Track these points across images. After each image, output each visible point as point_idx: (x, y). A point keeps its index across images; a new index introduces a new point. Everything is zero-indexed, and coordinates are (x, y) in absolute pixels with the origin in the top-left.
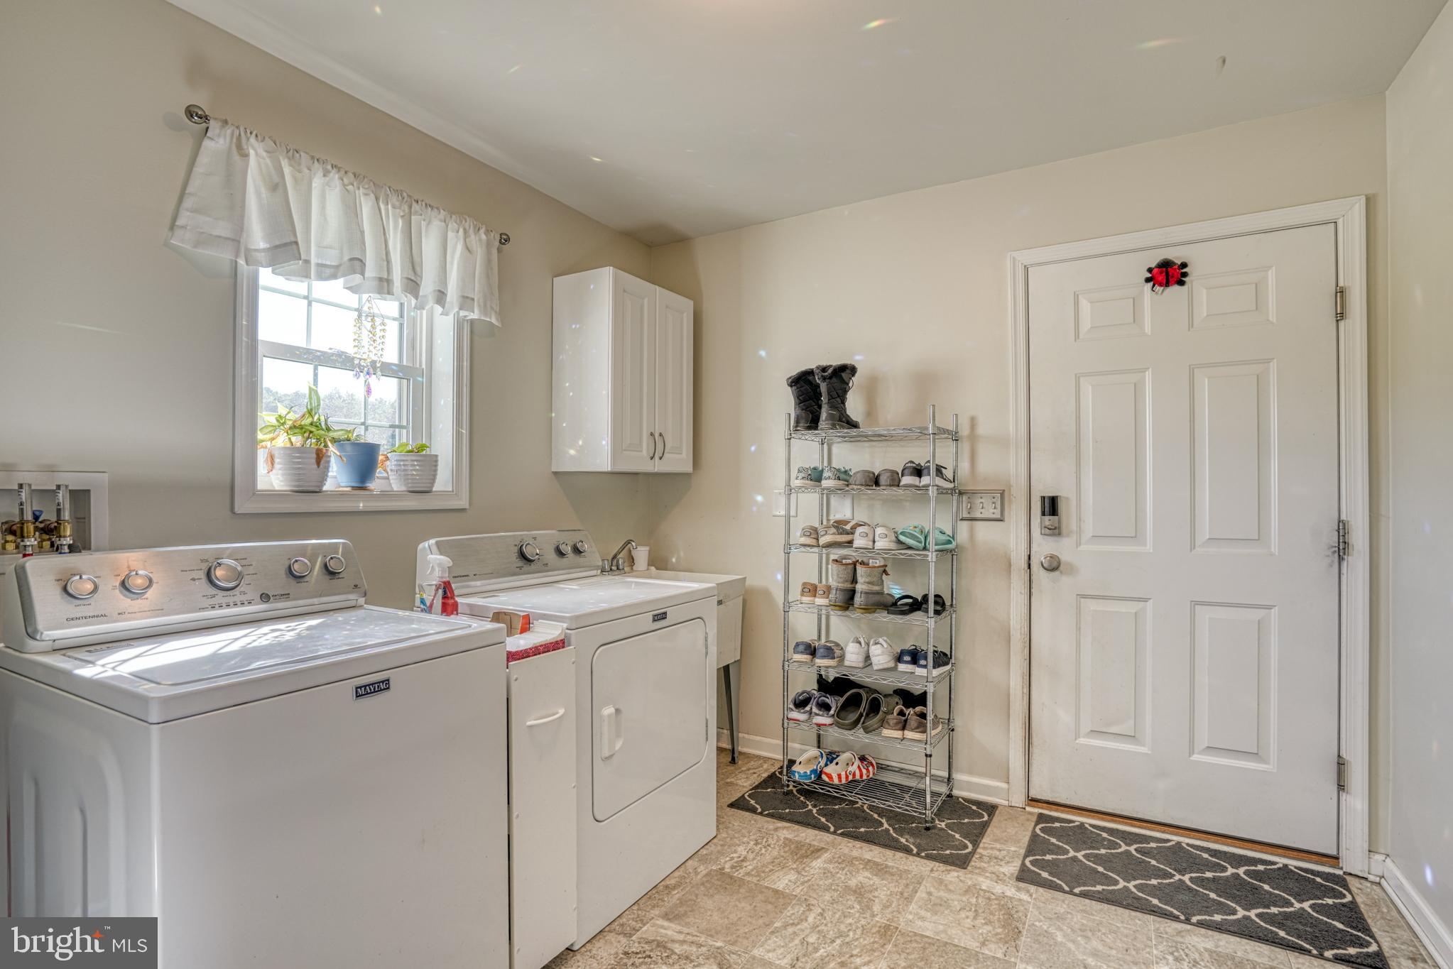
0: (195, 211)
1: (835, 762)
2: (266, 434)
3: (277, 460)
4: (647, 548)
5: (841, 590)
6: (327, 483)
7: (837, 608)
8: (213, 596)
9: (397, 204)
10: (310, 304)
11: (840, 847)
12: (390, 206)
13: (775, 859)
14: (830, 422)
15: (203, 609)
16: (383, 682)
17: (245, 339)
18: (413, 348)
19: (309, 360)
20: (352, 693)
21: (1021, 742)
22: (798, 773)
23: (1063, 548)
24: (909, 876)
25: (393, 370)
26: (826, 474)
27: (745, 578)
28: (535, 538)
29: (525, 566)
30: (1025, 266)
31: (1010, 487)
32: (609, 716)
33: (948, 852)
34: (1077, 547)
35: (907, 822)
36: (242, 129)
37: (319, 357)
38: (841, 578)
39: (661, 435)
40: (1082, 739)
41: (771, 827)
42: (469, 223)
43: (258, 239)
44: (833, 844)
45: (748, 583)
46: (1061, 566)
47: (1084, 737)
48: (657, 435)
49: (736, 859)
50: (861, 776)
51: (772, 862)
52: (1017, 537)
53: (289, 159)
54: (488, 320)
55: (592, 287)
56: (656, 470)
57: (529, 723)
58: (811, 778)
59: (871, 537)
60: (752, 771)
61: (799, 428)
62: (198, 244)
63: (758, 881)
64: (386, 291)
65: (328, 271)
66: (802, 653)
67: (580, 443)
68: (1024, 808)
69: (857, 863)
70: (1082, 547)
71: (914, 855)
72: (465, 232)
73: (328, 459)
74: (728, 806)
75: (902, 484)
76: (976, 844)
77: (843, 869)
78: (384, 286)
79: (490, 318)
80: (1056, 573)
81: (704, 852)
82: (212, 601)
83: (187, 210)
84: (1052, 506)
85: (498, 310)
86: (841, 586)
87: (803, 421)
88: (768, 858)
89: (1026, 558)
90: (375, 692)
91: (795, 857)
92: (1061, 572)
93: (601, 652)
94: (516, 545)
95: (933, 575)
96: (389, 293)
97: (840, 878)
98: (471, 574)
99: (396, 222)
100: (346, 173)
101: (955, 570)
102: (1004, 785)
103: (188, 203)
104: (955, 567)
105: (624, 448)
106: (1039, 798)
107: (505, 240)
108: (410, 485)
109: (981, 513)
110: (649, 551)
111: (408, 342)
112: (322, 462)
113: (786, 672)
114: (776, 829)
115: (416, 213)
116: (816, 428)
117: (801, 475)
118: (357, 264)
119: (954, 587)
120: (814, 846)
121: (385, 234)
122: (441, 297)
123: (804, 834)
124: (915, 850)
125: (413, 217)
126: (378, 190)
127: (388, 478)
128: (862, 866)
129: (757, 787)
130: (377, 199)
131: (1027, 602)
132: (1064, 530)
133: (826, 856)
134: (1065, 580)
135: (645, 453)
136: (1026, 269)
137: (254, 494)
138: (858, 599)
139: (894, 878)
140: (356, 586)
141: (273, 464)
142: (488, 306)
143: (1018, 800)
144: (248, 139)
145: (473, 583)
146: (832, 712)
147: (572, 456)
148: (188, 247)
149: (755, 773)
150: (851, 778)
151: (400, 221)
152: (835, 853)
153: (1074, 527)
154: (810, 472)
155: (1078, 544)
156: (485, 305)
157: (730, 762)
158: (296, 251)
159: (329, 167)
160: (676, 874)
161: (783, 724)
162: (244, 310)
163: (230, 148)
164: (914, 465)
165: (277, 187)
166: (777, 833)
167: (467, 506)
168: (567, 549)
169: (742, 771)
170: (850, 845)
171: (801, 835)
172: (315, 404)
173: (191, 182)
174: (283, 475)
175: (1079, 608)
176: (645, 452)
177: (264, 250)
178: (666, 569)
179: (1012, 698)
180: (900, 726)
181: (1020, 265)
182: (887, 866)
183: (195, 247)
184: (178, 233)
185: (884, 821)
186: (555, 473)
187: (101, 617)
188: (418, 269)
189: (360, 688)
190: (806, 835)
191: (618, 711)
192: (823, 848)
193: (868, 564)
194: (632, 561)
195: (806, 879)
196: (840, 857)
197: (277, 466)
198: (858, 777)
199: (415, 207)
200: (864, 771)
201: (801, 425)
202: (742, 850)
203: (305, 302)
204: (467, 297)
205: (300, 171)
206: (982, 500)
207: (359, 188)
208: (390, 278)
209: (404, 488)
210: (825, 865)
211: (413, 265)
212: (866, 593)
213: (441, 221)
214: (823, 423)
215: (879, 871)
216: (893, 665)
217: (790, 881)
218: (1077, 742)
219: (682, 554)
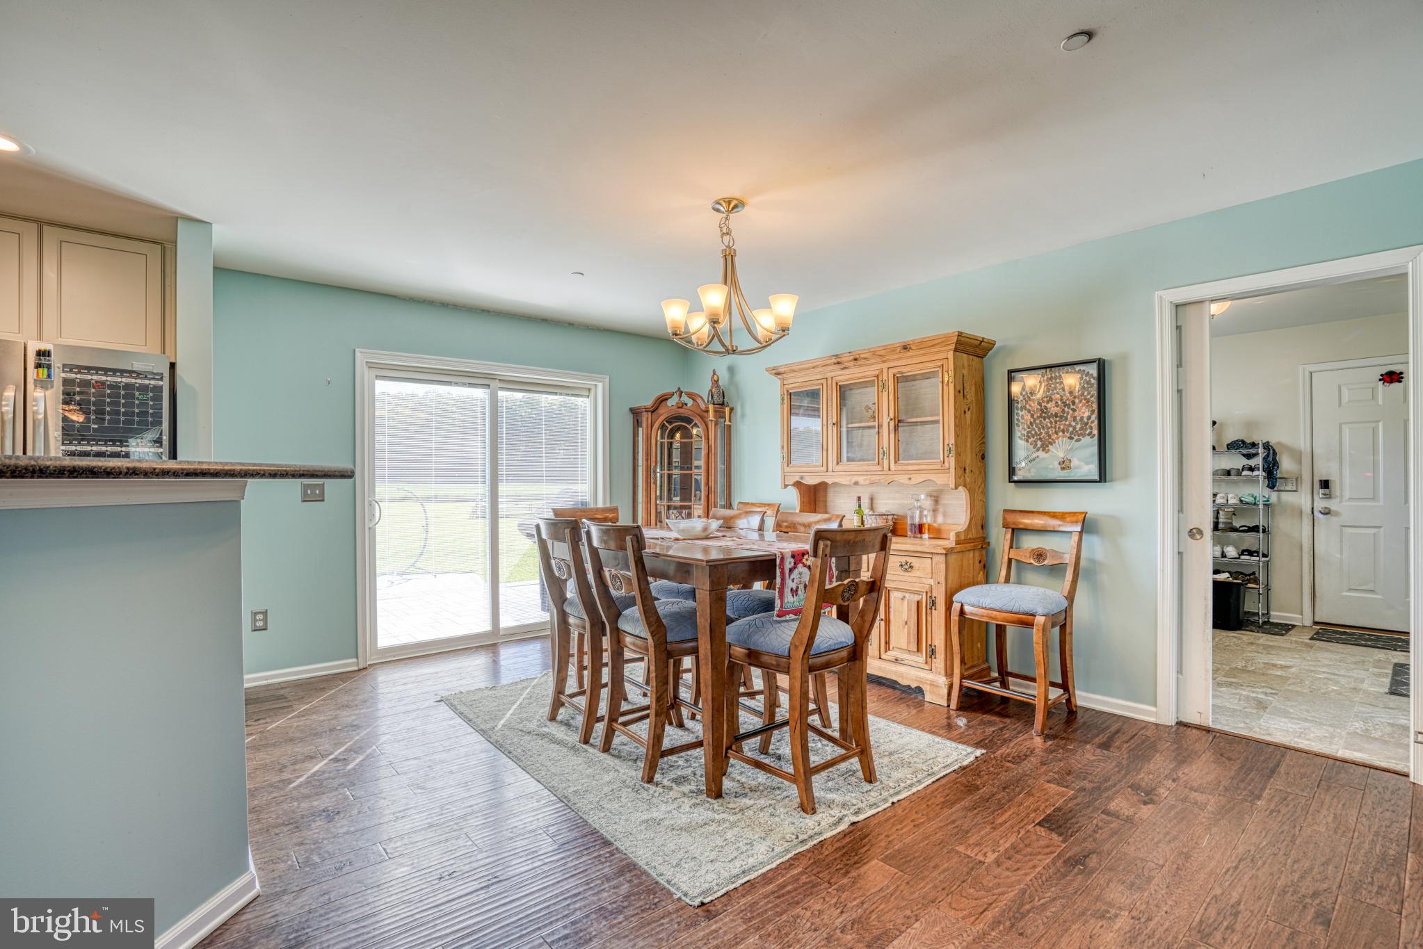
23: (1333, 505)
31: (1301, 475)
40: (1344, 593)
46: (1331, 512)
52: (1305, 499)
59: (1226, 498)
68: (1311, 626)
70: (1346, 503)
75: (1242, 474)
80: (1328, 516)
84: (1325, 484)
89: (1311, 508)
92: (1331, 515)
95: (1261, 516)
101: (1269, 515)
102: (1300, 616)
106: (1320, 621)
131: (1311, 528)
132: (1333, 495)
134: (1333, 519)
136: (1311, 373)
138: (1221, 526)
143: (1308, 622)
153: (1339, 494)
155: (1341, 501)
164: (1250, 466)
175: (1341, 532)
181: (1307, 371)
206: (1286, 482)
212: (1225, 524)
218: (1341, 594)
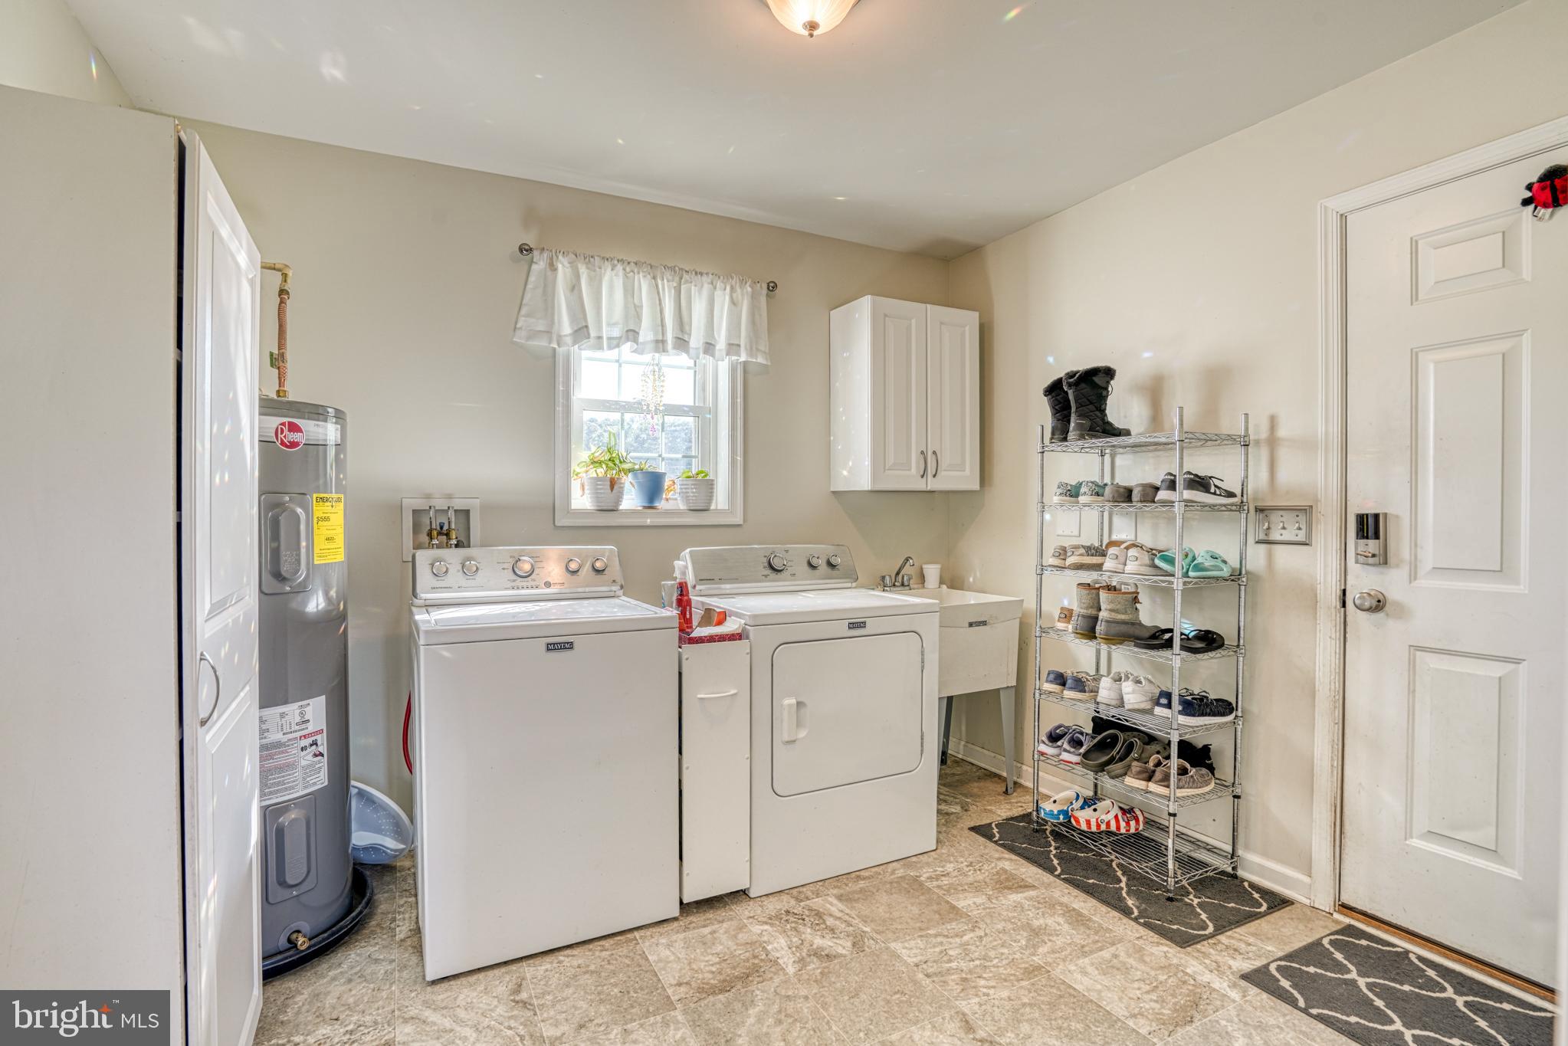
0: (528, 316)
1: (1093, 807)
2: (581, 468)
3: (586, 487)
4: (938, 566)
5: (1083, 616)
6: (623, 503)
7: (1079, 636)
8: (514, 581)
9: (670, 278)
10: (620, 366)
11: (1053, 890)
12: (665, 281)
13: (976, 882)
14: (1078, 432)
15: (506, 589)
16: (568, 643)
17: (561, 400)
18: (704, 390)
19: (617, 409)
20: (544, 647)
21: (1328, 828)
22: (1044, 809)
23: (1392, 583)
24: (1107, 935)
25: (685, 411)
26: (1083, 490)
27: (1023, 601)
28: (787, 551)
29: (771, 575)
30: (1342, 215)
31: (1317, 501)
32: (790, 706)
33: (1175, 927)
34: (1410, 582)
35: (1150, 888)
36: (554, 251)
37: (624, 406)
38: (1084, 603)
39: (934, 453)
40: (1414, 840)
41: (997, 855)
42: (735, 281)
43: (566, 328)
44: (1048, 886)
45: (1025, 605)
46: (1387, 605)
47: (1417, 838)
48: (930, 453)
49: (938, 873)
50: (1118, 828)
51: (971, 884)
52: (1326, 566)
53: (587, 264)
54: (754, 360)
55: (857, 316)
56: (929, 488)
57: (699, 696)
58: (1059, 819)
59: (1122, 559)
60: (1019, 804)
61: (1053, 441)
62: (529, 338)
63: (944, 894)
64: (661, 350)
65: (615, 342)
66: (1051, 682)
67: (850, 464)
68: (1332, 914)
69: (1059, 908)
70: (1423, 582)
71: (1132, 919)
72: (732, 288)
73: (622, 485)
74: (969, 829)
75: (1156, 499)
76: (1220, 929)
77: (1039, 908)
78: (660, 345)
79: (756, 359)
80: (1380, 615)
81: (914, 859)
82: (513, 584)
83: (523, 316)
84: (1369, 526)
85: (767, 351)
86: (1084, 612)
87: (1058, 433)
88: (970, 879)
89: (1339, 593)
90: (561, 649)
91: (998, 886)
92: (1387, 615)
93: (785, 648)
94: (765, 556)
95: (1179, 605)
96: (664, 351)
97: (1028, 915)
98: (717, 578)
99: (670, 292)
100: (629, 263)
101: (1242, 604)
102: (1306, 879)
103: (524, 311)
104: (1242, 600)
105: (887, 468)
106: (1354, 905)
107: (772, 287)
108: (691, 505)
109: (1281, 535)
110: (941, 569)
111: (700, 387)
112: (615, 487)
113: (1037, 701)
114: (999, 859)
115: (687, 282)
116: (1065, 439)
117: (1060, 491)
118: (632, 334)
119: (1242, 624)
120: (1027, 882)
121: (660, 304)
122: (709, 348)
123: (1024, 870)
124: (1136, 913)
125: (682, 287)
126: (653, 270)
127: (673, 500)
128: (1061, 912)
129: (1012, 819)
130: (654, 278)
131: (1339, 649)
132: (1392, 559)
133: (1032, 893)
134: (1389, 626)
135: (914, 471)
136: (1343, 217)
137: (568, 512)
138: (1100, 628)
139: (1088, 932)
140: (614, 581)
141: (583, 490)
142: (754, 349)
143: (1324, 901)
144: (557, 257)
145: (723, 586)
146: (1082, 750)
147: (845, 476)
148: (523, 341)
149: (1022, 807)
150: (1103, 827)
151: (673, 291)
152: (1043, 894)
153: (1406, 553)
154: (1069, 488)
155: (1413, 576)
156: (751, 348)
157: (1004, 792)
158: (586, 334)
159: (616, 262)
160: (876, 869)
161: (1033, 756)
162: (561, 379)
163: (546, 268)
164: (1192, 476)
165: (574, 287)
166: (997, 862)
167: (741, 523)
168: (821, 562)
169: (1010, 803)
170: (1066, 891)
171: (1021, 869)
172: (613, 443)
173: (526, 294)
174: (591, 498)
175: (1412, 664)
176: (915, 469)
177: (570, 334)
178: (961, 589)
179: (1316, 769)
180: (1145, 775)
181: (1335, 214)
182: (1090, 920)
183: (527, 341)
184: (518, 332)
185: (1124, 879)
186: (834, 492)
187: (448, 588)
188: (687, 328)
189: (551, 644)
190: (1026, 871)
191: (800, 704)
192: (1034, 886)
193: (1120, 590)
194: (922, 578)
195: (992, 906)
196: (1045, 898)
197: (587, 492)
198: (1113, 828)
199: (686, 277)
200: (1123, 824)
201: (1056, 437)
202: (950, 867)
203: (617, 364)
204: (733, 344)
205: (595, 271)
206: (1282, 519)
207: (639, 273)
208: (665, 339)
209: (686, 508)
210: (1023, 901)
211: (682, 324)
212: (1107, 621)
213: (709, 283)
214: (1071, 435)
215: (1077, 921)
216: (1149, 707)
217: (975, 903)
218: (1407, 842)
219: (978, 574)
